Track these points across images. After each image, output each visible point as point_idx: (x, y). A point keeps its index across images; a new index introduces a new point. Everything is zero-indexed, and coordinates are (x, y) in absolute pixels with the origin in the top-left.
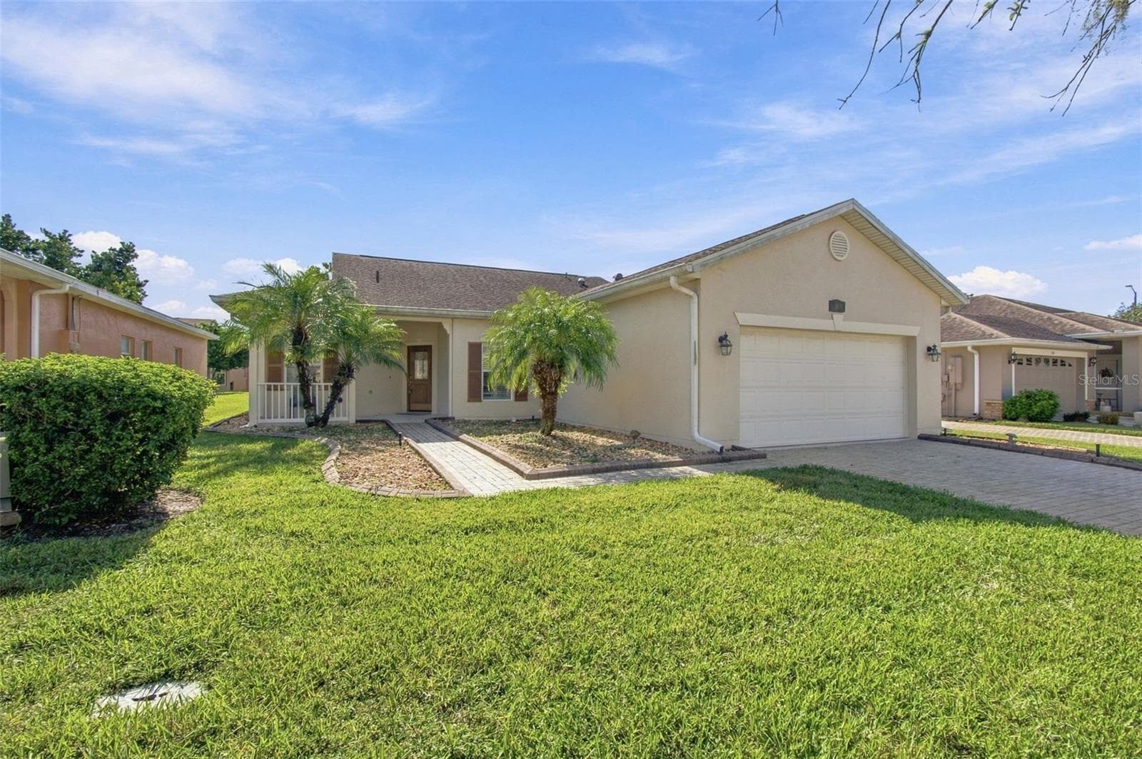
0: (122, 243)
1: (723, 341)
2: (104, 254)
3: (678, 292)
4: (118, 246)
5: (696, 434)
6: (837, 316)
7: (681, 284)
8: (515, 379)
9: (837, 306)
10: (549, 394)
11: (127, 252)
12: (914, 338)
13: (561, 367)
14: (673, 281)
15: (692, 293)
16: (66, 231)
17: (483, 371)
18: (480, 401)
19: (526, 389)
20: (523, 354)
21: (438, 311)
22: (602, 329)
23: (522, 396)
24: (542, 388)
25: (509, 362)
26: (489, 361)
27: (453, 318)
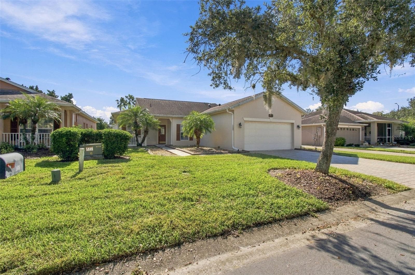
0: (69, 93)
1: (240, 124)
2: (64, 97)
3: (229, 113)
4: (68, 94)
5: (233, 147)
6: (271, 118)
7: (229, 111)
8: (190, 134)
9: (271, 116)
10: (198, 138)
11: (70, 96)
12: (293, 123)
13: (201, 131)
14: (227, 110)
15: (232, 113)
16: (54, 90)
17: (181, 132)
18: (180, 140)
19: (193, 136)
20: (192, 128)
21: (168, 116)
22: (211, 122)
23: (191, 139)
24: (197, 136)
25: (188, 130)
26: (183, 129)
27: (172, 118)
